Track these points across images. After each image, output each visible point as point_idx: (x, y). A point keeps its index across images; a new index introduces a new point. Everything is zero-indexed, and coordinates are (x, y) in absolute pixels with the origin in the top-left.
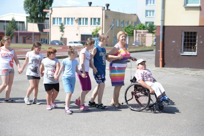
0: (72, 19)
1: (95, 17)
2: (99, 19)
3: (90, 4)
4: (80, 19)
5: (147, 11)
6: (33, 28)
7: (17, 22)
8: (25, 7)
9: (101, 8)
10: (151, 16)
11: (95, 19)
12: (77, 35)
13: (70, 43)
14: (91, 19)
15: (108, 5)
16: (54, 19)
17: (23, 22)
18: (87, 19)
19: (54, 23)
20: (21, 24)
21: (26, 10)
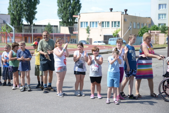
0: (96, 22)
1: (115, 21)
2: (119, 22)
3: (111, 10)
4: (103, 22)
5: (159, 15)
6: (65, 30)
7: (52, 26)
8: (58, 14)
9: (120, 13)
10: (164, 19)
11: (115, 22)
12: (101, 35)
13: (95, 42)
14: (112, 22)
15: (126, 11)
16: (82, 23)
17: (57, 26)
18: (108, 22)
19: (81, 26)
20: (55, 28)
21: (59, 16)
